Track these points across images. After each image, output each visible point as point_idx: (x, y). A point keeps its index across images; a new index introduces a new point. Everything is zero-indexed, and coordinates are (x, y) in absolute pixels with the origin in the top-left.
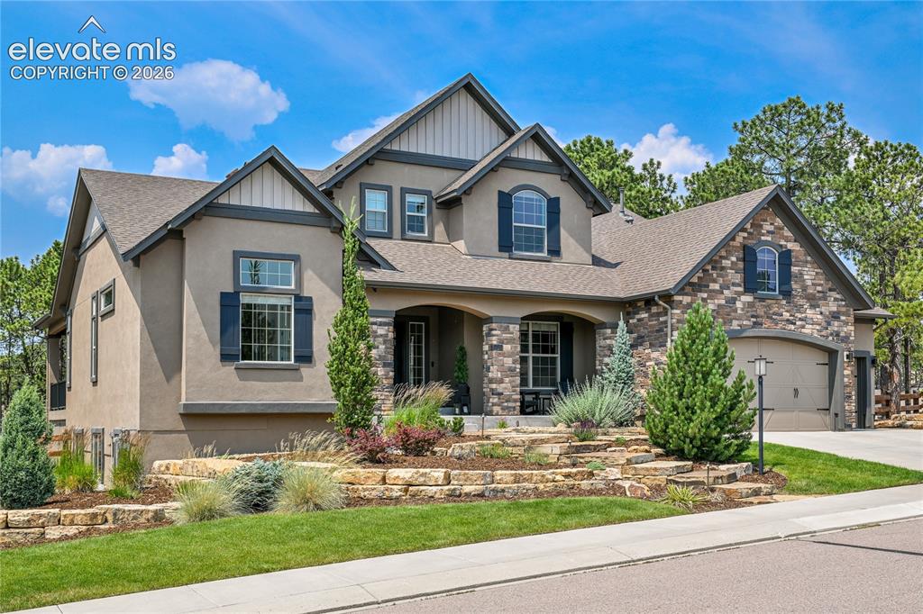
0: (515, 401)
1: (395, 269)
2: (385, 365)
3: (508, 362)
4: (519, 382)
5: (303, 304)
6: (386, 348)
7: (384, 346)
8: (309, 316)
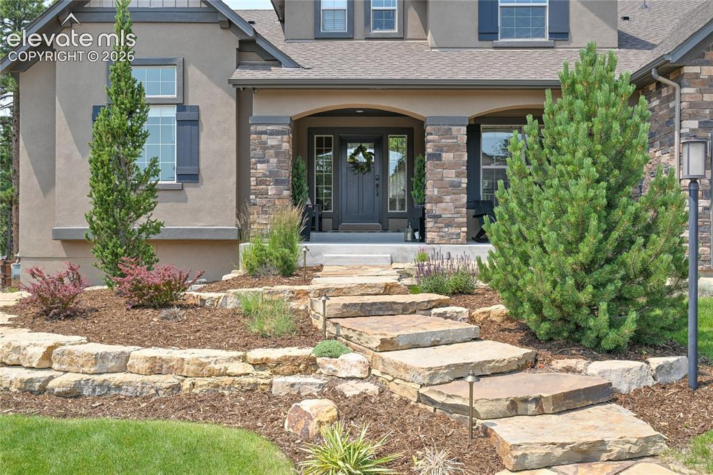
0: (459, 226)
1: (299, 66)
2: (277, 182)
3: (450, 175)
4: (465, 200)
5: (186, 115)
6: (279, 162)
7: (276, 160)
8: (195, 128)
